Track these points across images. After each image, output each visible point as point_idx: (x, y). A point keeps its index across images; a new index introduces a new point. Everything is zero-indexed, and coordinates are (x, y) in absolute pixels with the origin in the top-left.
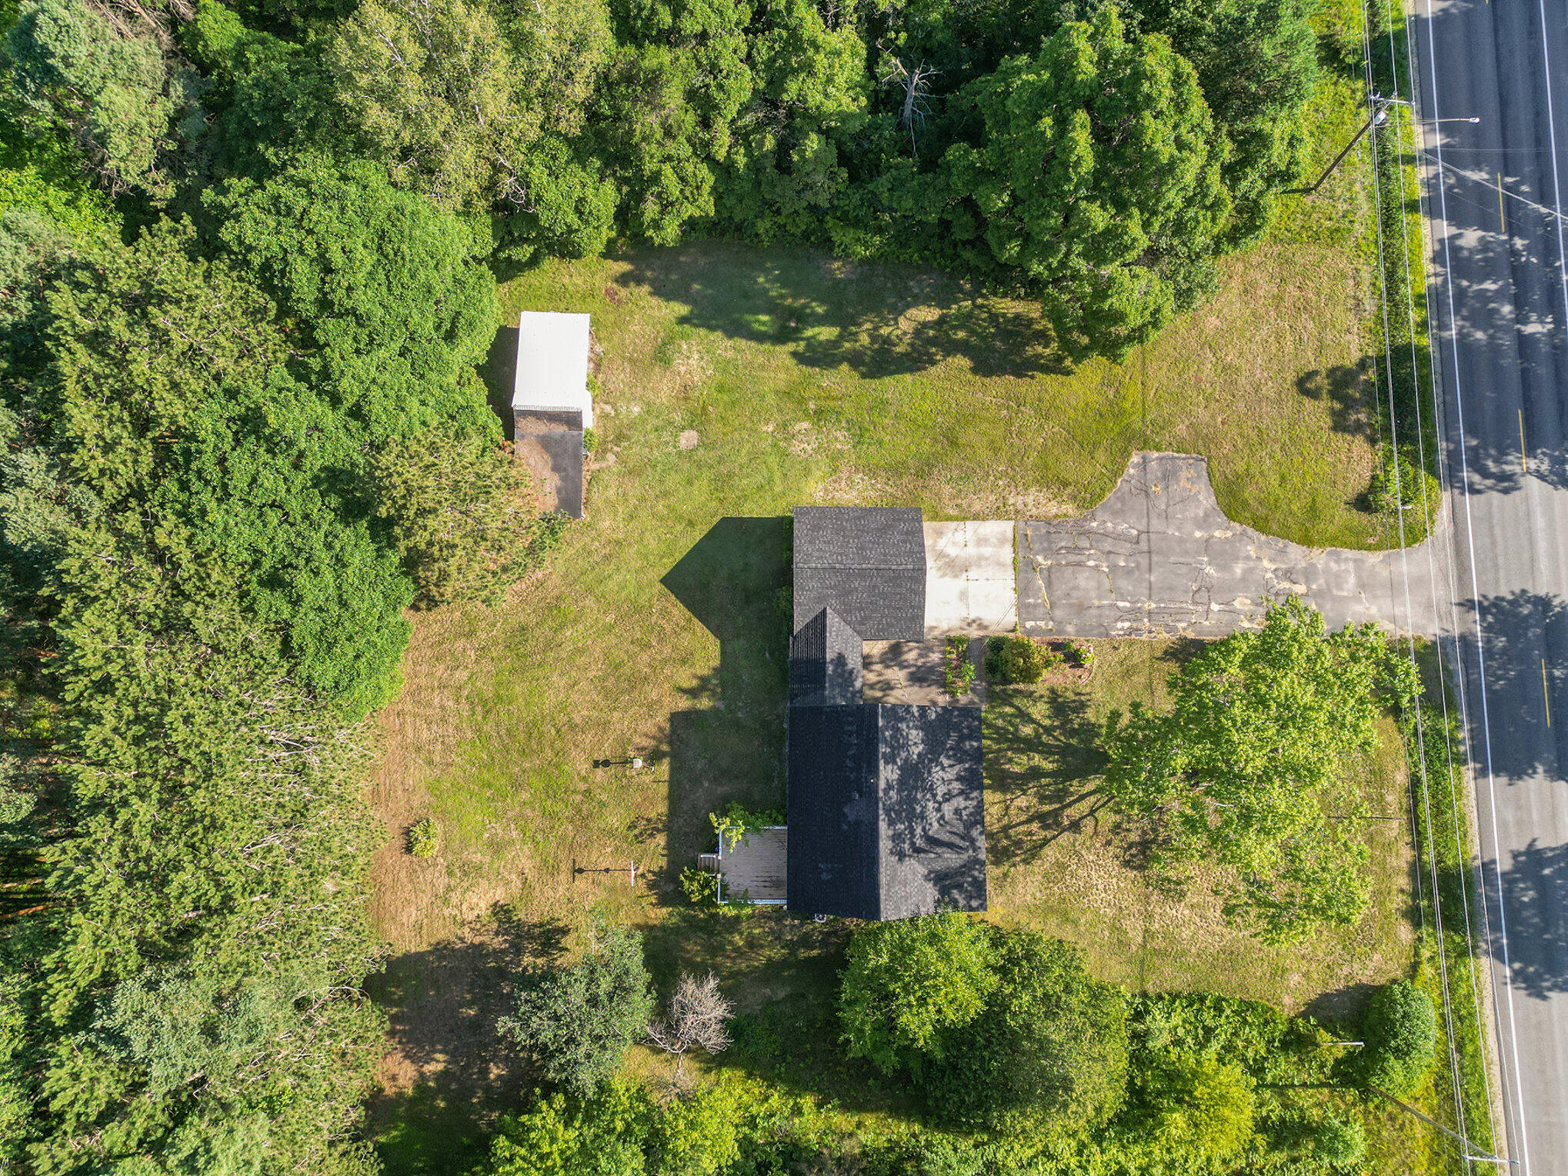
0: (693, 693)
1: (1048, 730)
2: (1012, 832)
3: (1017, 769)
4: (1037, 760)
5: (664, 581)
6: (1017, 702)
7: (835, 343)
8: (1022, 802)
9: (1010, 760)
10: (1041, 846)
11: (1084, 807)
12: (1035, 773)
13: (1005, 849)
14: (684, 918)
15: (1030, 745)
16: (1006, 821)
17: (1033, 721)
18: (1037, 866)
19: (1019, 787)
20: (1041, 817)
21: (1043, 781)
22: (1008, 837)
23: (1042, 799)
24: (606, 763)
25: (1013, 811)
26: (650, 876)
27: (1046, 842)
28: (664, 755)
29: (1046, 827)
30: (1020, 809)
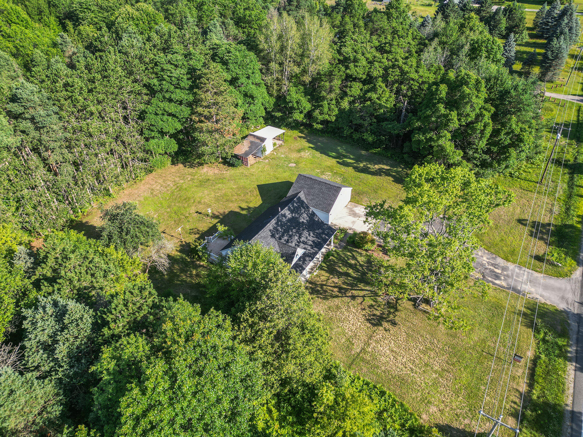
0: (243, 209)
1: (361, 265)
2: (325, 287)
3: (341, 270)
4: (351, 271)
5: (258, 186)
6: (354, 253)
7: (353, 163)
8: (336, 280)
9: (340, 267)
10: (334, 297)
11: (362, 293)
12: (347, 275)
13: (318, 291)
14: (182, 258)
15: (351, 266)
16: (324, 283)
17: (357, 260)
18: (327, 303)
19: (337, 275)
20: (340, 289)
21: (349, 278)
22: (322, 288)
23: (344, 283)
24: (200, 213)
25: (330, 281)
26: (184, 243)
27: (337, 296)
28: (219, 218)
29: (339, 292)
30: (333, 282)
